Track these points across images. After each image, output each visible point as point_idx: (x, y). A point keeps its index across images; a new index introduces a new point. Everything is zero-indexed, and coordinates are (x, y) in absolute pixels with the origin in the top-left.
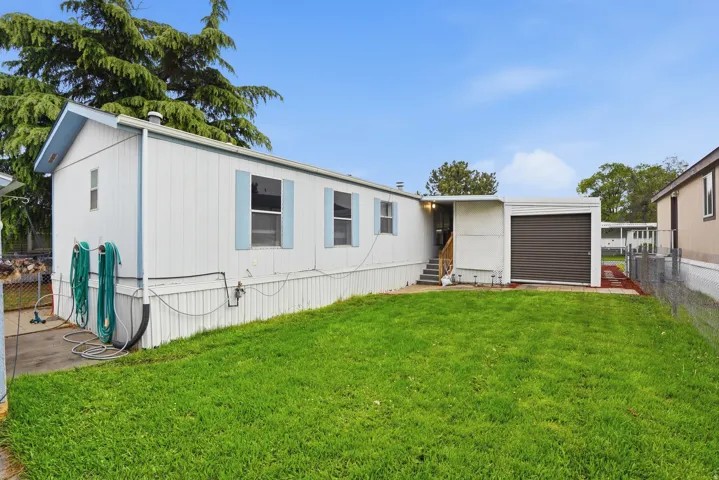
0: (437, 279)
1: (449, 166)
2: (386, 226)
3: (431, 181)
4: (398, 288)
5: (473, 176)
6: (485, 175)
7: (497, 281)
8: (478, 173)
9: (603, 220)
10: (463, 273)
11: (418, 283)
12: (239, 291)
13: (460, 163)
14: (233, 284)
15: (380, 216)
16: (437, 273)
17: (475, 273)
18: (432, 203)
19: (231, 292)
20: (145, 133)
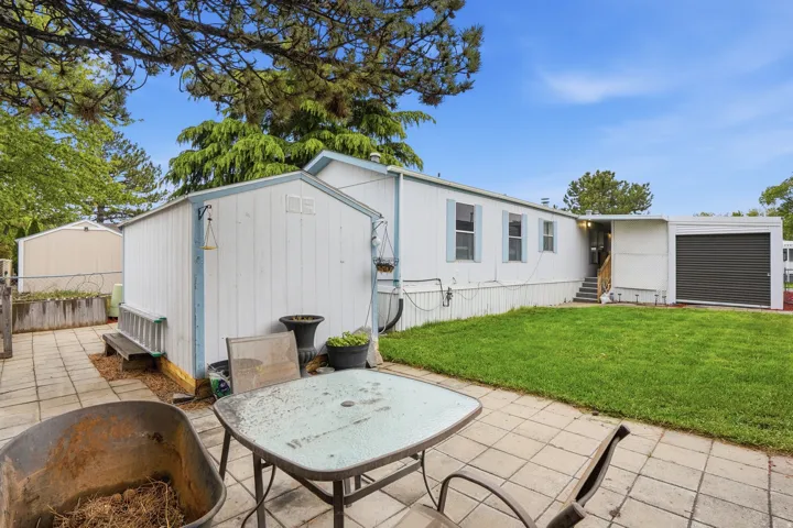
0: (596, 297)
1: (591, 175)
2: (548, 244)
3: (570, 194)
4: (557, 303)
5: (621, 188)
6: (636, 186)
7: (661, 301)
8: (627, 184)
9: (785, 238)
10: (622, 292)
11: (575, 300)
12: (449, 295)
13: (604, 173)
14: (445, 288)
15: (543, 235)
16: (596, 291)
17: (636, 292)
18: (588, 221)
19: (445, 294)
20: (402, 176)
